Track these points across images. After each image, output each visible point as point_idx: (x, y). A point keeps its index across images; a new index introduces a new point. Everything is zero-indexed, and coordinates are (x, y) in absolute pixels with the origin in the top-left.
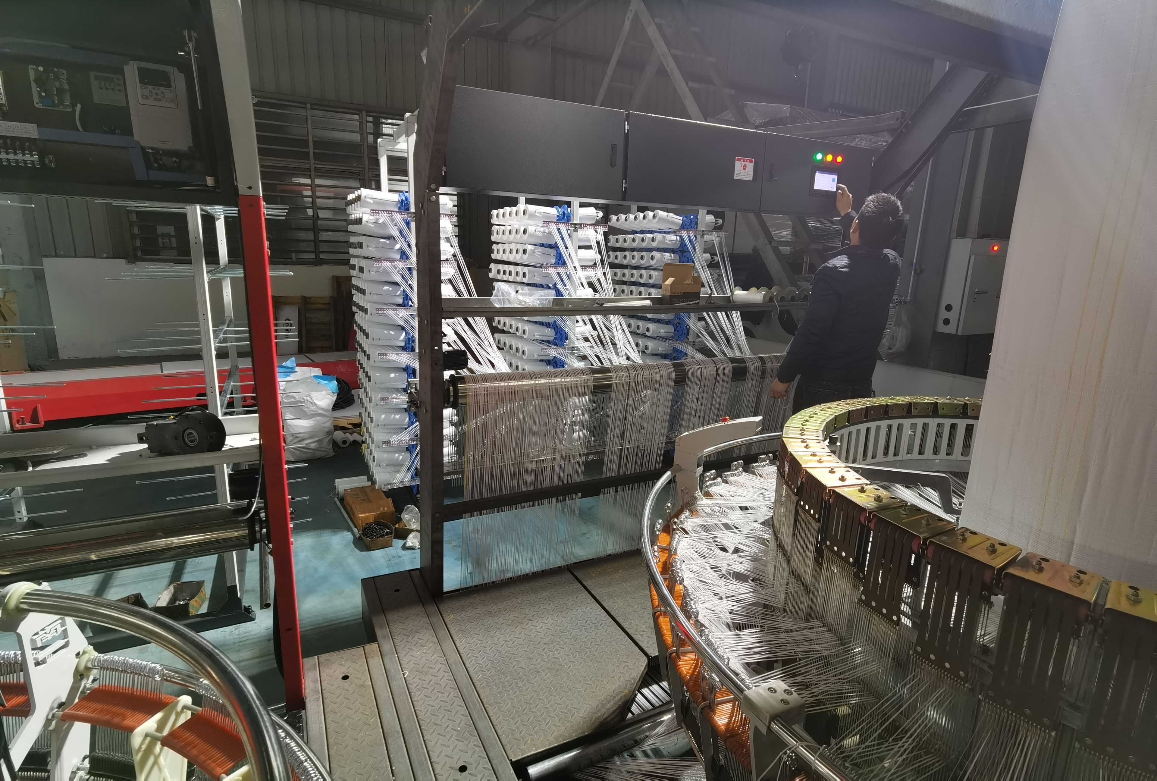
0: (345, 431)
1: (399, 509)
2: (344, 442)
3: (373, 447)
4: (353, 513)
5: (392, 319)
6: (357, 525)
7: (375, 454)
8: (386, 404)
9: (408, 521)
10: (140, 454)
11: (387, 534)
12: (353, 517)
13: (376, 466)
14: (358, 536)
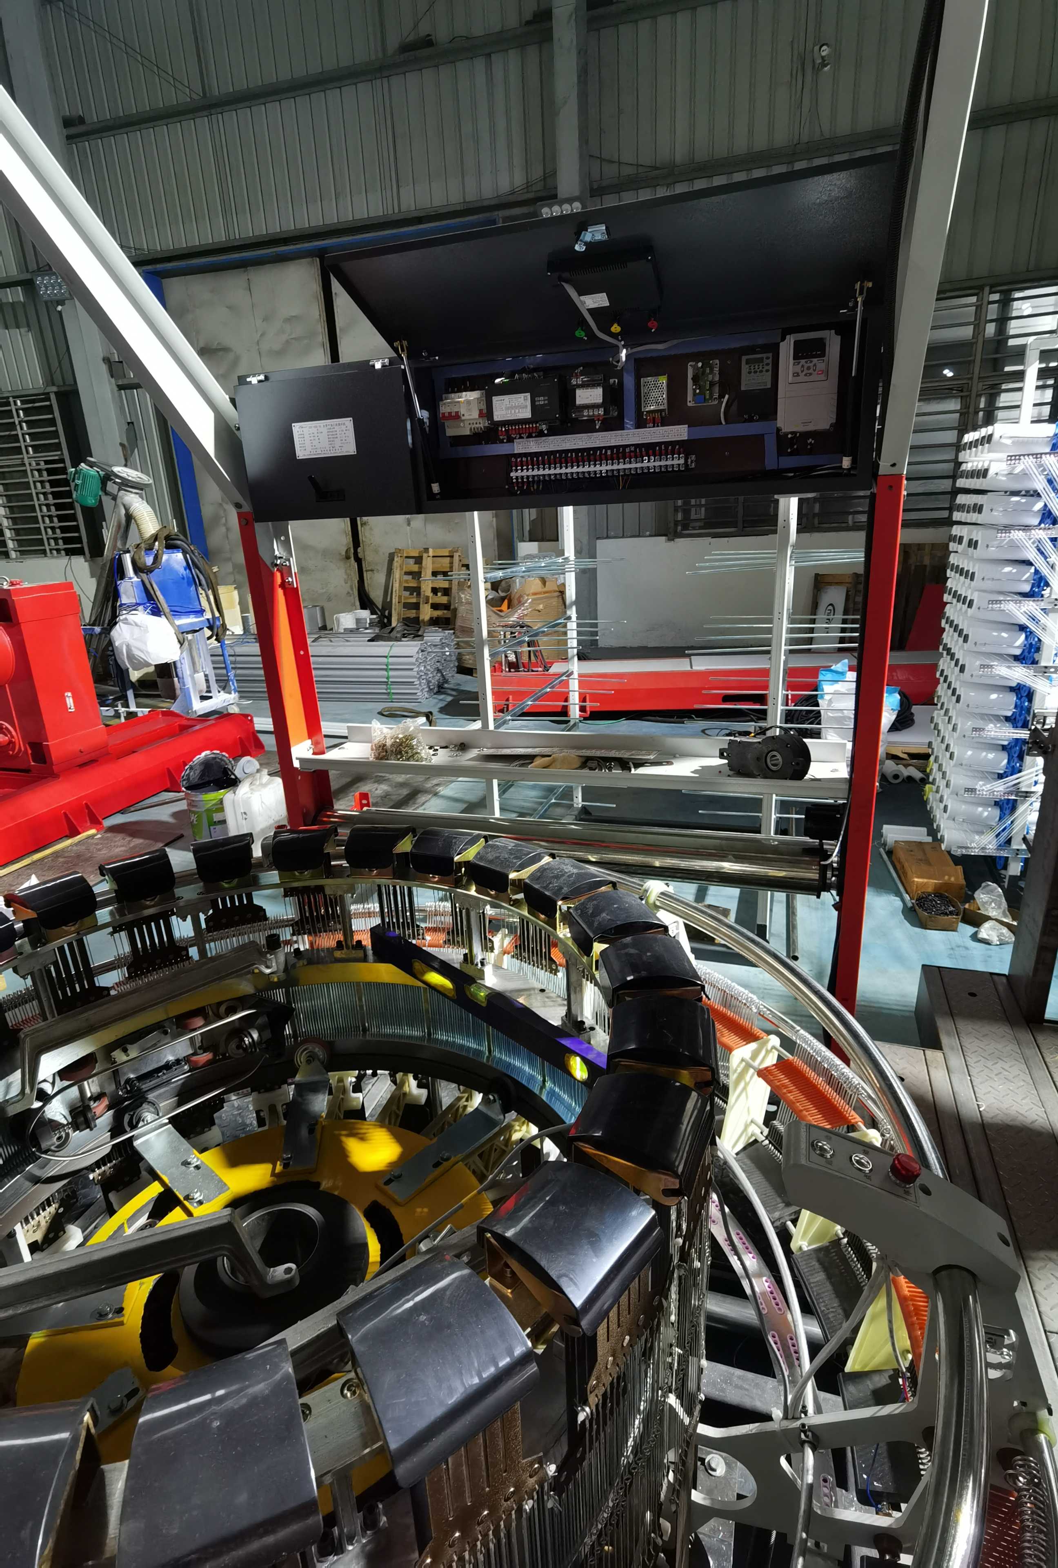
0: (900, 761)
1: (973, 884)
2: (896, 777)
3: (946, 793)
4: (905, 873)
5: (1010, 615)
6: (909, 890)
7: (950, 802)
8: (980, 737)
9: (984, 903)
10: (718, 770)
11: (951, 913)
12: (903, 878)
13: (948, 818)
14: (910, 905)
